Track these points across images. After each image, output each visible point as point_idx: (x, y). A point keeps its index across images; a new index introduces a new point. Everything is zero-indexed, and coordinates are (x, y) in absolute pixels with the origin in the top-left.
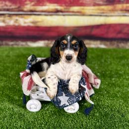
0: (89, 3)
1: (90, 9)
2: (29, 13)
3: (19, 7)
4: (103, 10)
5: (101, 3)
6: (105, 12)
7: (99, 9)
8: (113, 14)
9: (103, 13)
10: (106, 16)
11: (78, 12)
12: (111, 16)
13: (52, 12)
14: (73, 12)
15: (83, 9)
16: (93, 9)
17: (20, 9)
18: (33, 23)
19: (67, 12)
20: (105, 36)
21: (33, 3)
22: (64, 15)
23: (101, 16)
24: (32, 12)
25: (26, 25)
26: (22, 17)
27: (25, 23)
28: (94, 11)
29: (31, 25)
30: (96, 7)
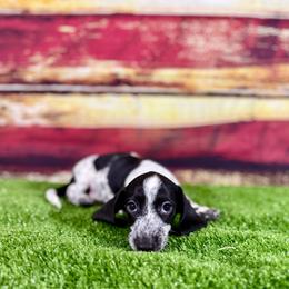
0: (204, 59)
1: (207, 77)
2: (40, 88)
3: (13, 71)
4: (243, 78)
5: (237, 59)
6: (249, 84)
7: (232, 77)
8: (270, 92)
9: (244, 88)
10: (254, 96)
11: (175, 85)
12: (268, 97)
13: (102, 84)
14: (161, 84)
15: (188, 76)
16: (216, 77)
17: (15, 76)
18: (47, 116)
19: (145, 84)
20: (256, 157)
21: (51, 60)
22: (136, 94)
23: (238, 96)
24: (48, 86)
25: (28, 123)
26: (19, 101)
27: (26, 116)
28: (220, 82)
29: (44, 123)
30: (225, 72)
